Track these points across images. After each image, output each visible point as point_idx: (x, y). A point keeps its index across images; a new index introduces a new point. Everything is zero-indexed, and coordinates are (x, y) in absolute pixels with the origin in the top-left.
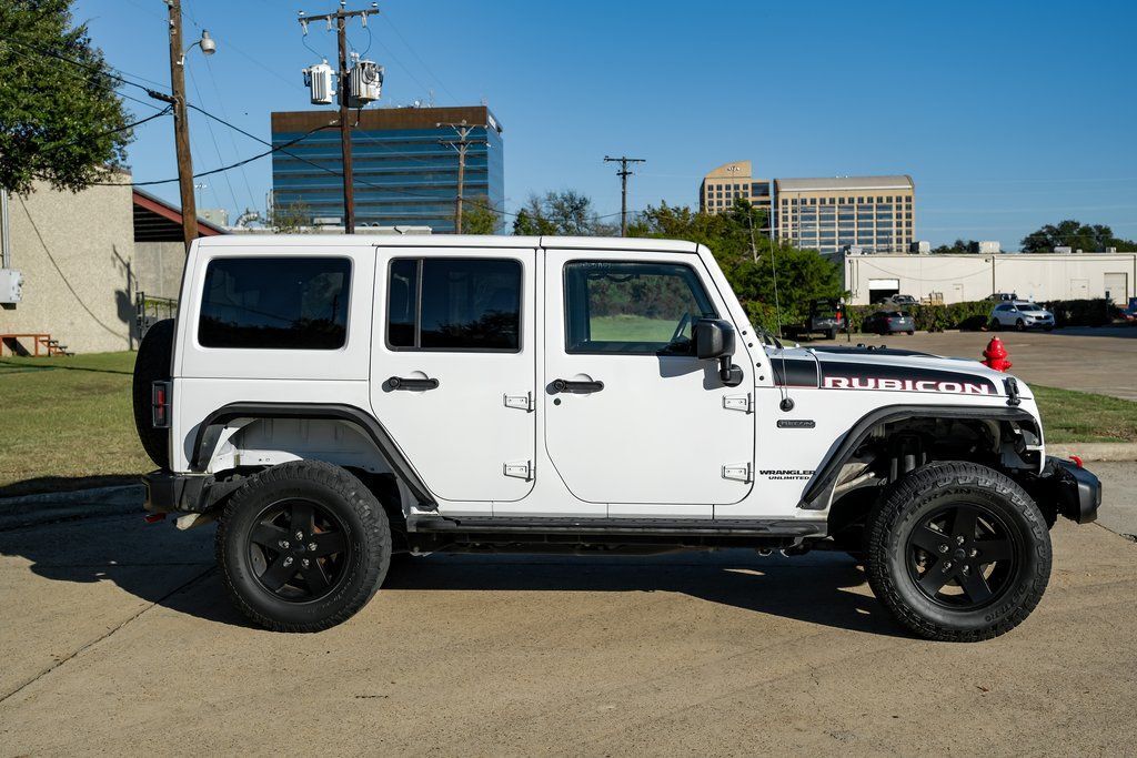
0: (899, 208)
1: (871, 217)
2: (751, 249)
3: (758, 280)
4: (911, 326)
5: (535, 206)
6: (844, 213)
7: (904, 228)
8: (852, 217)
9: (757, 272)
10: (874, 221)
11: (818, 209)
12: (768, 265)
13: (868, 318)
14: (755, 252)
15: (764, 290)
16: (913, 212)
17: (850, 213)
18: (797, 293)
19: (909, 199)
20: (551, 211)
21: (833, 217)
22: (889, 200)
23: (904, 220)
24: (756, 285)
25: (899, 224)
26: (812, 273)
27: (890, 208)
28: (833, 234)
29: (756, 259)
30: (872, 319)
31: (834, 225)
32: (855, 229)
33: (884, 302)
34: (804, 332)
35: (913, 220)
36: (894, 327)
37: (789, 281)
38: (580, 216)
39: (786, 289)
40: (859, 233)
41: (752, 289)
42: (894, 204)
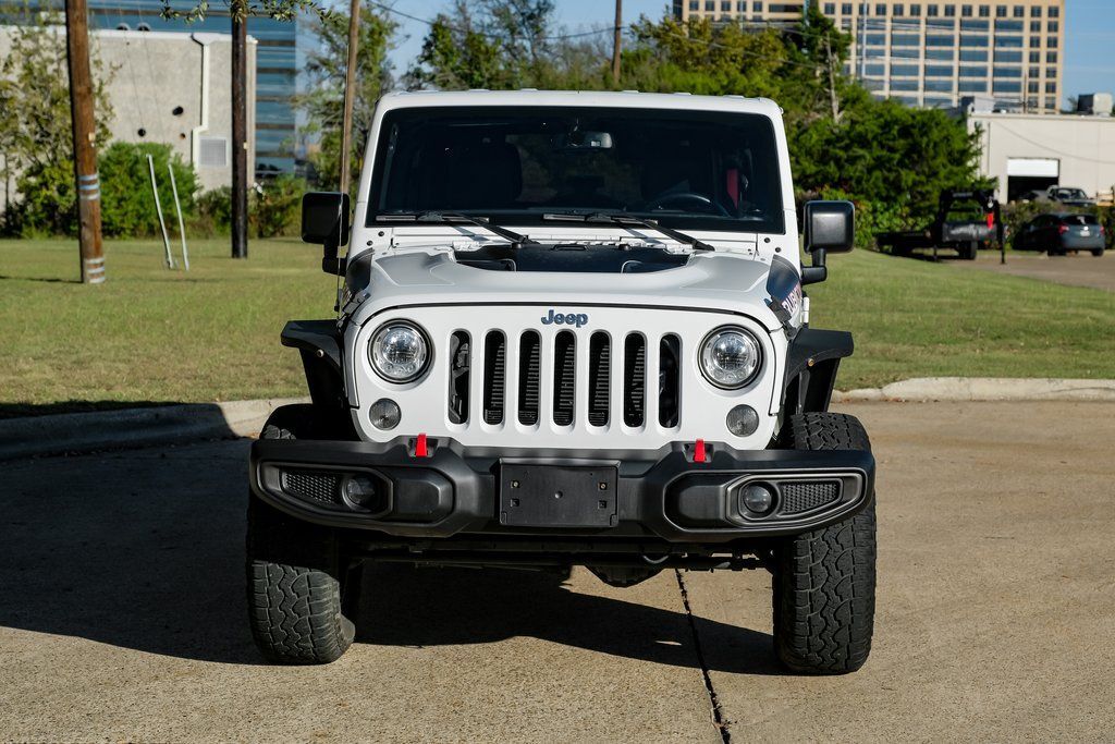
0: (1035, 27)
1: (983, 42)
2: (829, 98)
3: (841, 153)
4: (1099, 240)
5: (462, 10)
6: (936, 32)
7: (1043, 65)
8: (949, 41)
9: (839, 139)
10: (990, 49)
11: (888, 24)
12: (859, 128)
13: (1026, 226)
14: (836, 105)
15: (850, 171)
16: (1060, 35)
17: (945, 32)
18: (908, 177)
19: (1054, 12)
20: (487, 20)
21: (915, 40)
22: (1019, 11)
23: (1043, 50)
24: (837, 161)
25: (1034, 58)
26: (936, 145)
27: (1019, 27)
28: (914, 70)
29: (837, 117)
30: (1032, 228)
31: (915, 55)
32: (955, 64)
33: (1032, 197)
34: (926, 243)
35: (1060, 51)
36: (1072, 242)
37: (897, 156)
38: (538, 31)
39: (890, 170)
40: (962, 71)
41: (832, 168)
42: (1027, 19)
